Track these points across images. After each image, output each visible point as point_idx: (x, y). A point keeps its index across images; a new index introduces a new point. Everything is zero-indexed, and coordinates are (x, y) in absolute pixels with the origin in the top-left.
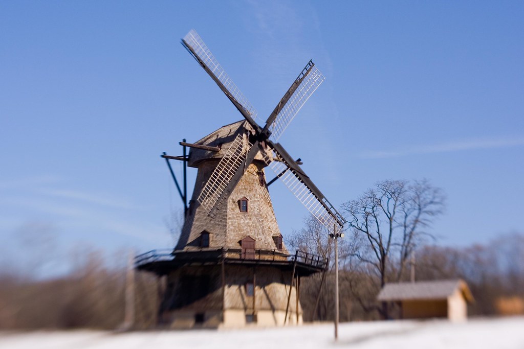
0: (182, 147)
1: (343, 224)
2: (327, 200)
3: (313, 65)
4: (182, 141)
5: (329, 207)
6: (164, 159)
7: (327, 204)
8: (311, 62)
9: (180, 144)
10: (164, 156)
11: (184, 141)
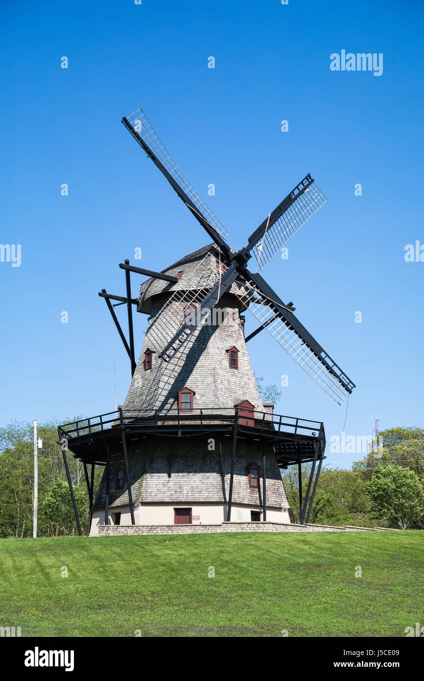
0: (124, 271)
1: (352, 388)
2: (327, 355)
3: (313, 181)
4: (124, 263)
5: (331, 364)
6: (103, 299)
7: (327, 359)
8: (310, 177)
9: (121, 266)
10: (103, 294)
11: (127, 262)
